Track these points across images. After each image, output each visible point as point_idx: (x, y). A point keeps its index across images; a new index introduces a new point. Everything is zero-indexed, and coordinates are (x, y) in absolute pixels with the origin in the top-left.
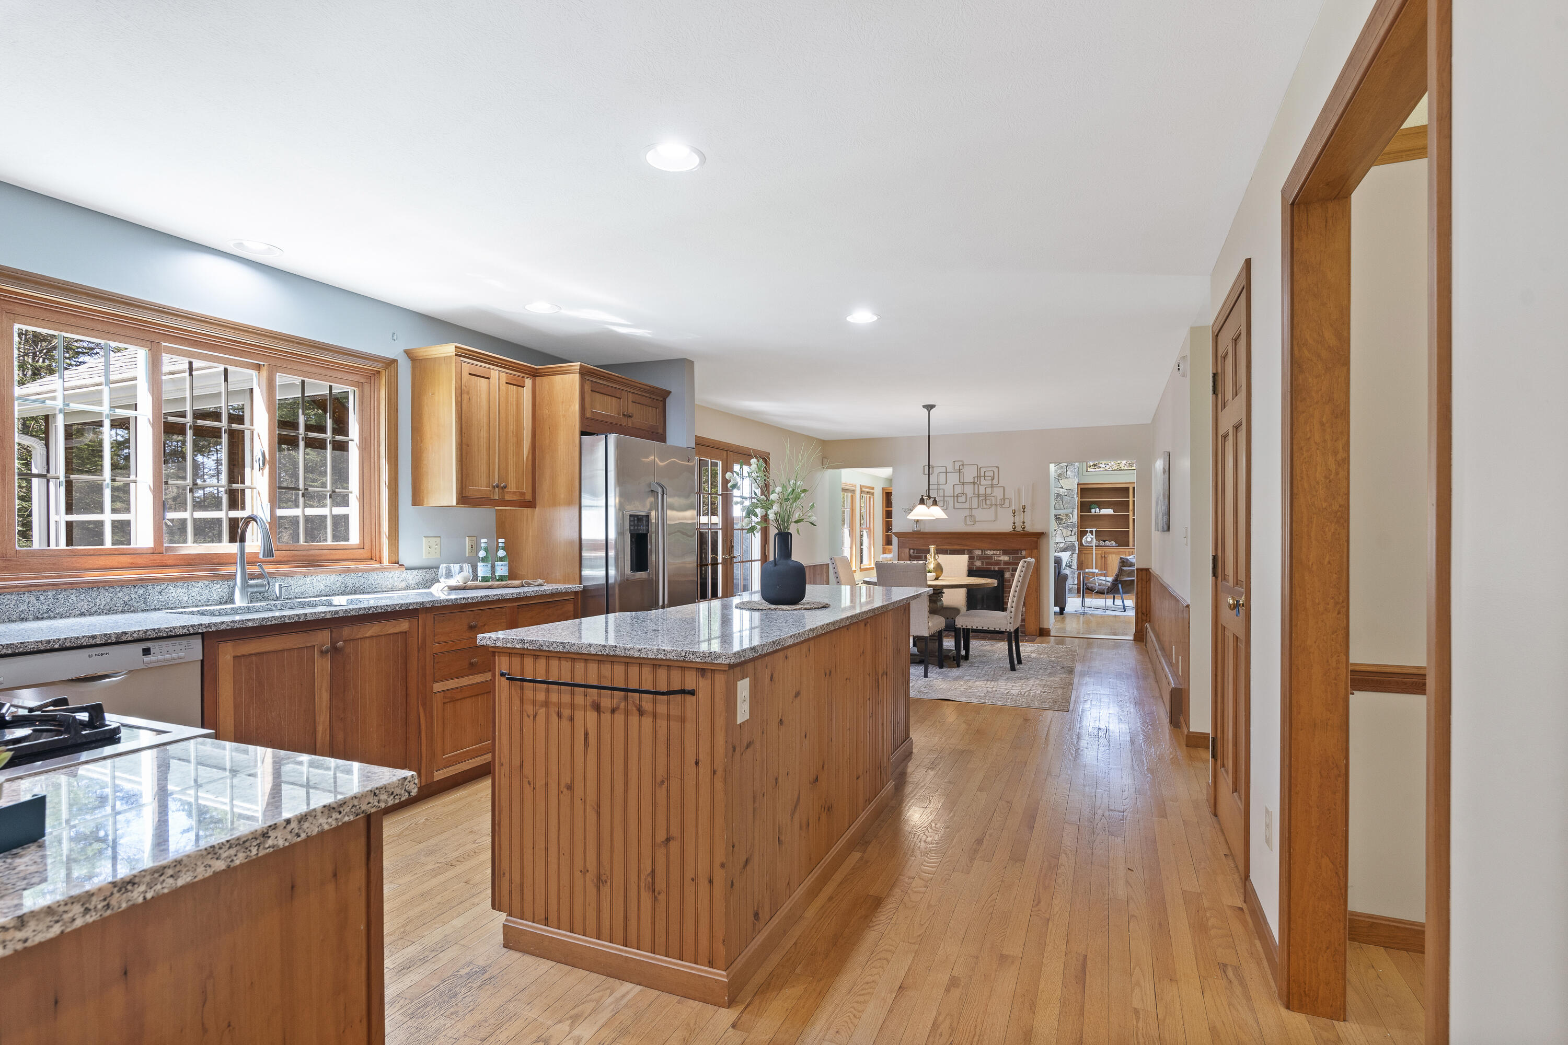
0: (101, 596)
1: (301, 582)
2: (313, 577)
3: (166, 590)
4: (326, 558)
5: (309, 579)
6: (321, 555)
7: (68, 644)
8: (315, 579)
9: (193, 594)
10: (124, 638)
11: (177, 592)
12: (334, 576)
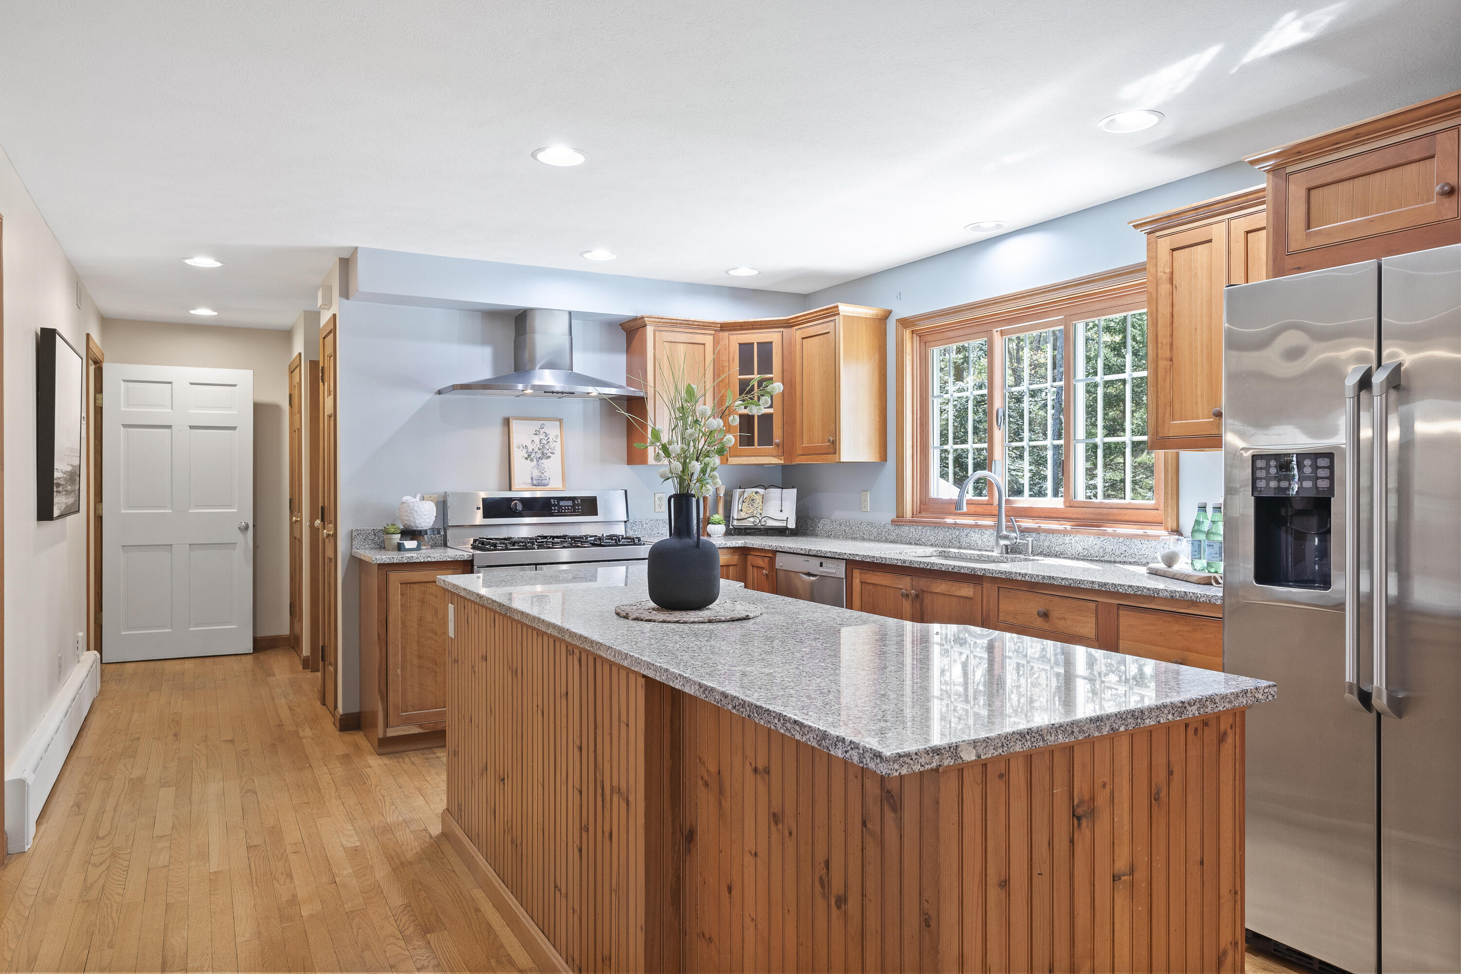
0: (939, 534)
1: (1061, 541)
2: (1072, 537)
3: (969, 534)
4: (1111, 517)
5: (1067, 539)
6: (1109, 514)
7: (795, 551)
8: (1074, 539)
9: (984, 540)
10: (811, 553)
11: (976, 536)
12: (1092, 538)
